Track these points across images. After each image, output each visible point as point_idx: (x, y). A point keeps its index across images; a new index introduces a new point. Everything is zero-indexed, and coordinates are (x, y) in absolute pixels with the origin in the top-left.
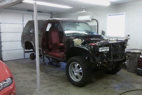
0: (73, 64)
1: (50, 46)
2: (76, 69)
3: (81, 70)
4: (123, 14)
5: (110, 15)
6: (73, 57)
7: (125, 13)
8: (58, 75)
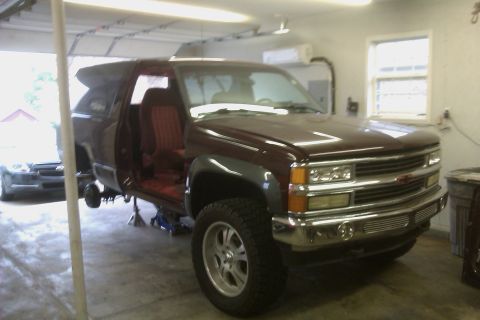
0: (216, 228)
1: (147, 159)
2: (228, 248)
3: (243, 253)
4: (425, 37)
5: (376, 43)
6: (216, 204)
7: (430, 33)
8: (172, 266)
